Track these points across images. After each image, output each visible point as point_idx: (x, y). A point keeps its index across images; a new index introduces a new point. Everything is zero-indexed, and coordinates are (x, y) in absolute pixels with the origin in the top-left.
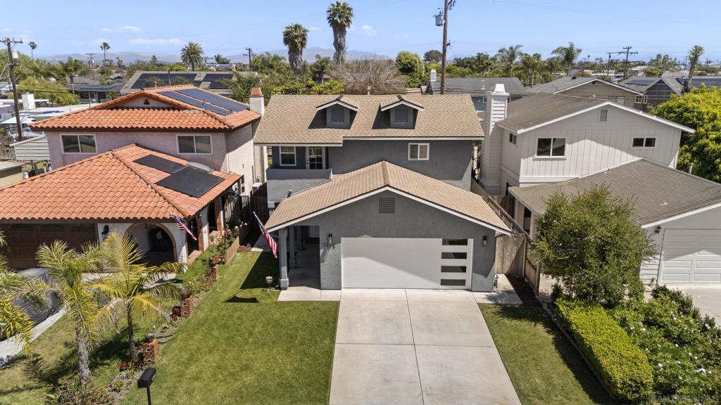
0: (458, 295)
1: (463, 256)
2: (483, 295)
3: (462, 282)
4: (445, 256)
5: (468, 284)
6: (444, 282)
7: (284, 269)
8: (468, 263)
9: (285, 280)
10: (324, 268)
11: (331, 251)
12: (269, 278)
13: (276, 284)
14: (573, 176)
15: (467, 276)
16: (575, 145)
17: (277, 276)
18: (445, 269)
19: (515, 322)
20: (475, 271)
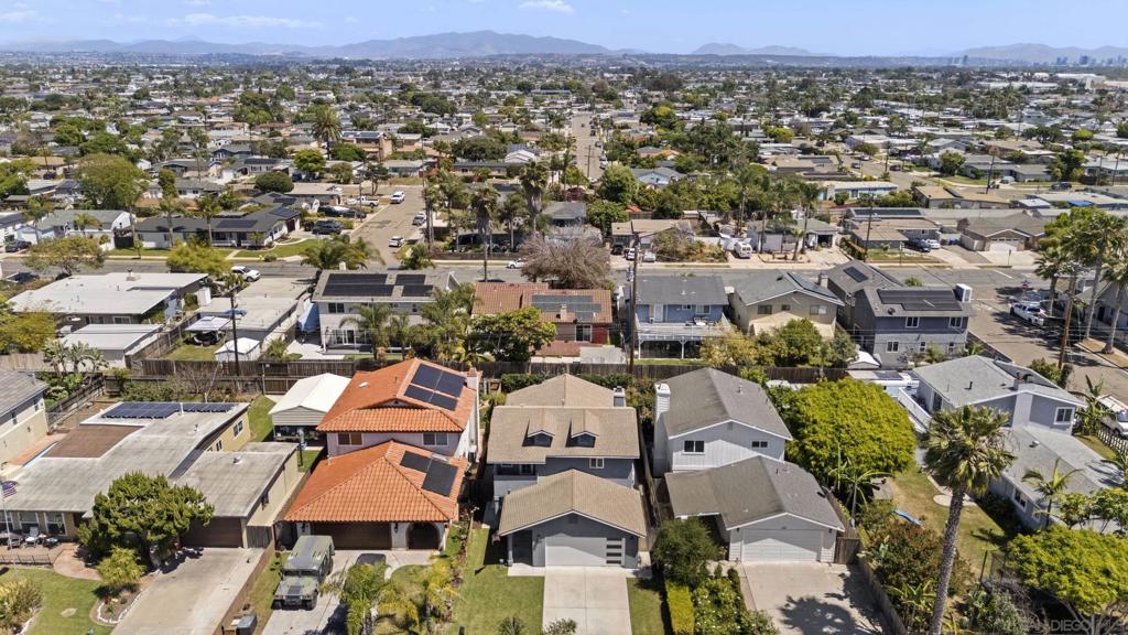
0: (616, 570)
1: (620, 547)
2: (631, 570)
3: (619, 562)
4: (609, 547)
5: (623, 563)
6: (608, 562)
7: (510, 553)
8: (622, 551)
9: (511, 560)
10: (535, 554)
11: (539, 545)
12: (502, 560)
13: (506, 563)
14: (711, 466)
15: (622, 558)
16: (712, 443)
17: (506, 558)
18: (609, 555)
19: (645, 592)
20: (627, 553)
